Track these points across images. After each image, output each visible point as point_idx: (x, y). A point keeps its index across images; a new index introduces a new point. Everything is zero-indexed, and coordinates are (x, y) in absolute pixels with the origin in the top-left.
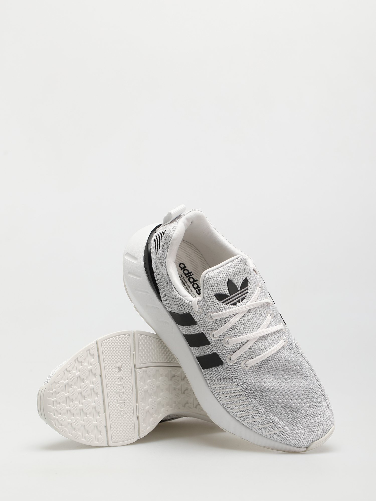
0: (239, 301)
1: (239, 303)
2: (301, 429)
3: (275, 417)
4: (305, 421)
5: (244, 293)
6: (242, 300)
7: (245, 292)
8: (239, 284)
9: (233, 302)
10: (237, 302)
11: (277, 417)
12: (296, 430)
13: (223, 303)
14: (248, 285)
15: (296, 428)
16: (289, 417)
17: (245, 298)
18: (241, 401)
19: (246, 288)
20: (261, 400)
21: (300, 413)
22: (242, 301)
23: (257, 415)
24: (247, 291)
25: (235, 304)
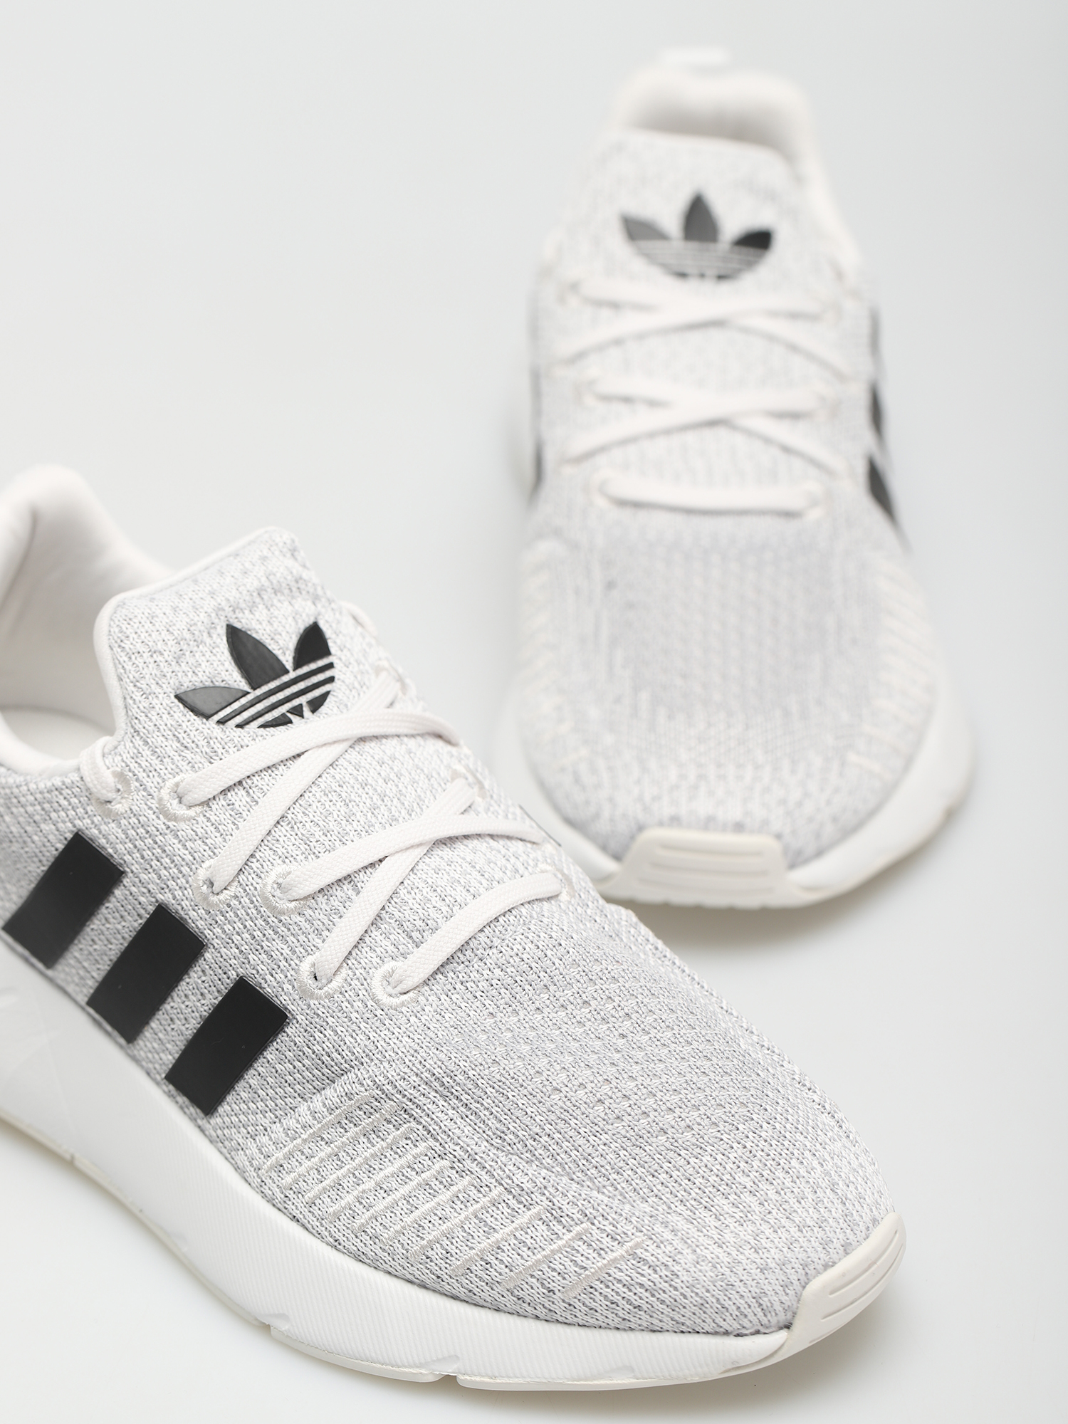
0: (298, 711)
1: (301, 716)
2: (736, 1225)
3: (595, 1193)
4: (744, 1180)
5: (315, 679)
6: (316, 705)
7: (321, 677)
8: (284, 647)
9: (269, 717)
10: (289, 715)
11: (603, 1193)
12: (714, 1233)
13: (222, 722)
14: (327, 653)
15: (712, 1222)
16: (663, 1177)
17: (324, 697)
18: (438, 1187)
19: (321, 663)
20: (505, 1129)
21: (709, 1148)
22: (313, 711)
23: (506, 1210)
24: (328, 674)
25: (283, 721)
